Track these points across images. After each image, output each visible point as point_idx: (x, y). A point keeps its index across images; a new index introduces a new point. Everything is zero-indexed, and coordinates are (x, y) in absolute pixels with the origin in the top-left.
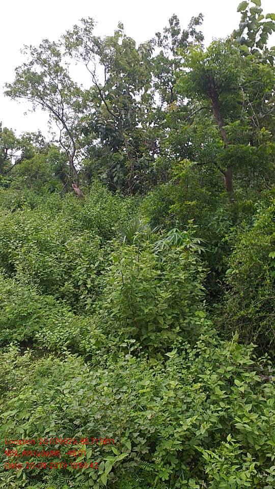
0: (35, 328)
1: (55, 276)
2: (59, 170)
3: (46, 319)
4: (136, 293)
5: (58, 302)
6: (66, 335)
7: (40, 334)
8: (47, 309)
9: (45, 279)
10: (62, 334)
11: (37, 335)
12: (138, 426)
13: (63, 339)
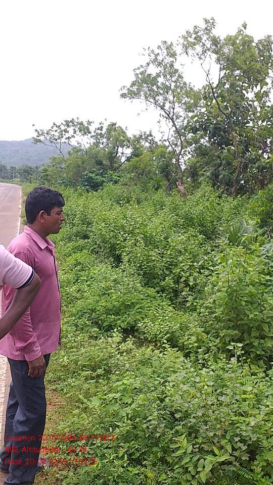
0: (138, 317)
1: (157, 270)
2: (165, 168)
3: (147, 310)
4: (242, 297)
5: (159, 295)
6: (166, 329)
7: (142, 324)
8: (148, 301)
9: (148, 272)
10: (162, 327)
11: (139, 325)
12: (240, 431)
13: (163, 332)
